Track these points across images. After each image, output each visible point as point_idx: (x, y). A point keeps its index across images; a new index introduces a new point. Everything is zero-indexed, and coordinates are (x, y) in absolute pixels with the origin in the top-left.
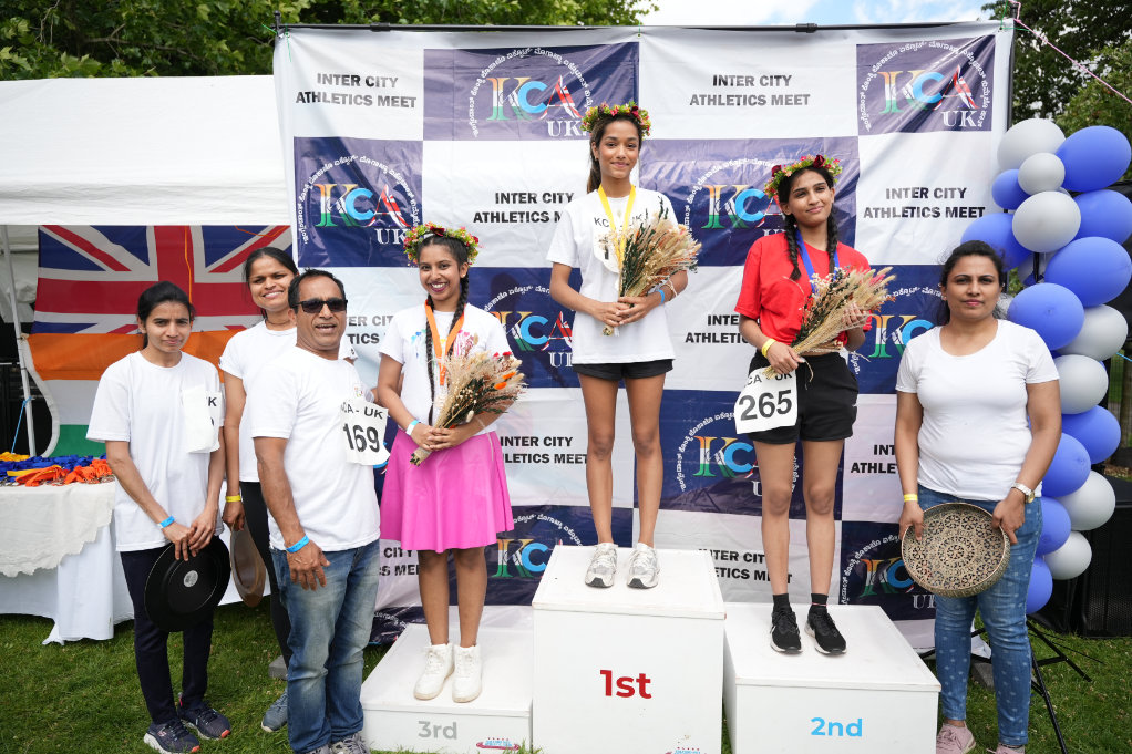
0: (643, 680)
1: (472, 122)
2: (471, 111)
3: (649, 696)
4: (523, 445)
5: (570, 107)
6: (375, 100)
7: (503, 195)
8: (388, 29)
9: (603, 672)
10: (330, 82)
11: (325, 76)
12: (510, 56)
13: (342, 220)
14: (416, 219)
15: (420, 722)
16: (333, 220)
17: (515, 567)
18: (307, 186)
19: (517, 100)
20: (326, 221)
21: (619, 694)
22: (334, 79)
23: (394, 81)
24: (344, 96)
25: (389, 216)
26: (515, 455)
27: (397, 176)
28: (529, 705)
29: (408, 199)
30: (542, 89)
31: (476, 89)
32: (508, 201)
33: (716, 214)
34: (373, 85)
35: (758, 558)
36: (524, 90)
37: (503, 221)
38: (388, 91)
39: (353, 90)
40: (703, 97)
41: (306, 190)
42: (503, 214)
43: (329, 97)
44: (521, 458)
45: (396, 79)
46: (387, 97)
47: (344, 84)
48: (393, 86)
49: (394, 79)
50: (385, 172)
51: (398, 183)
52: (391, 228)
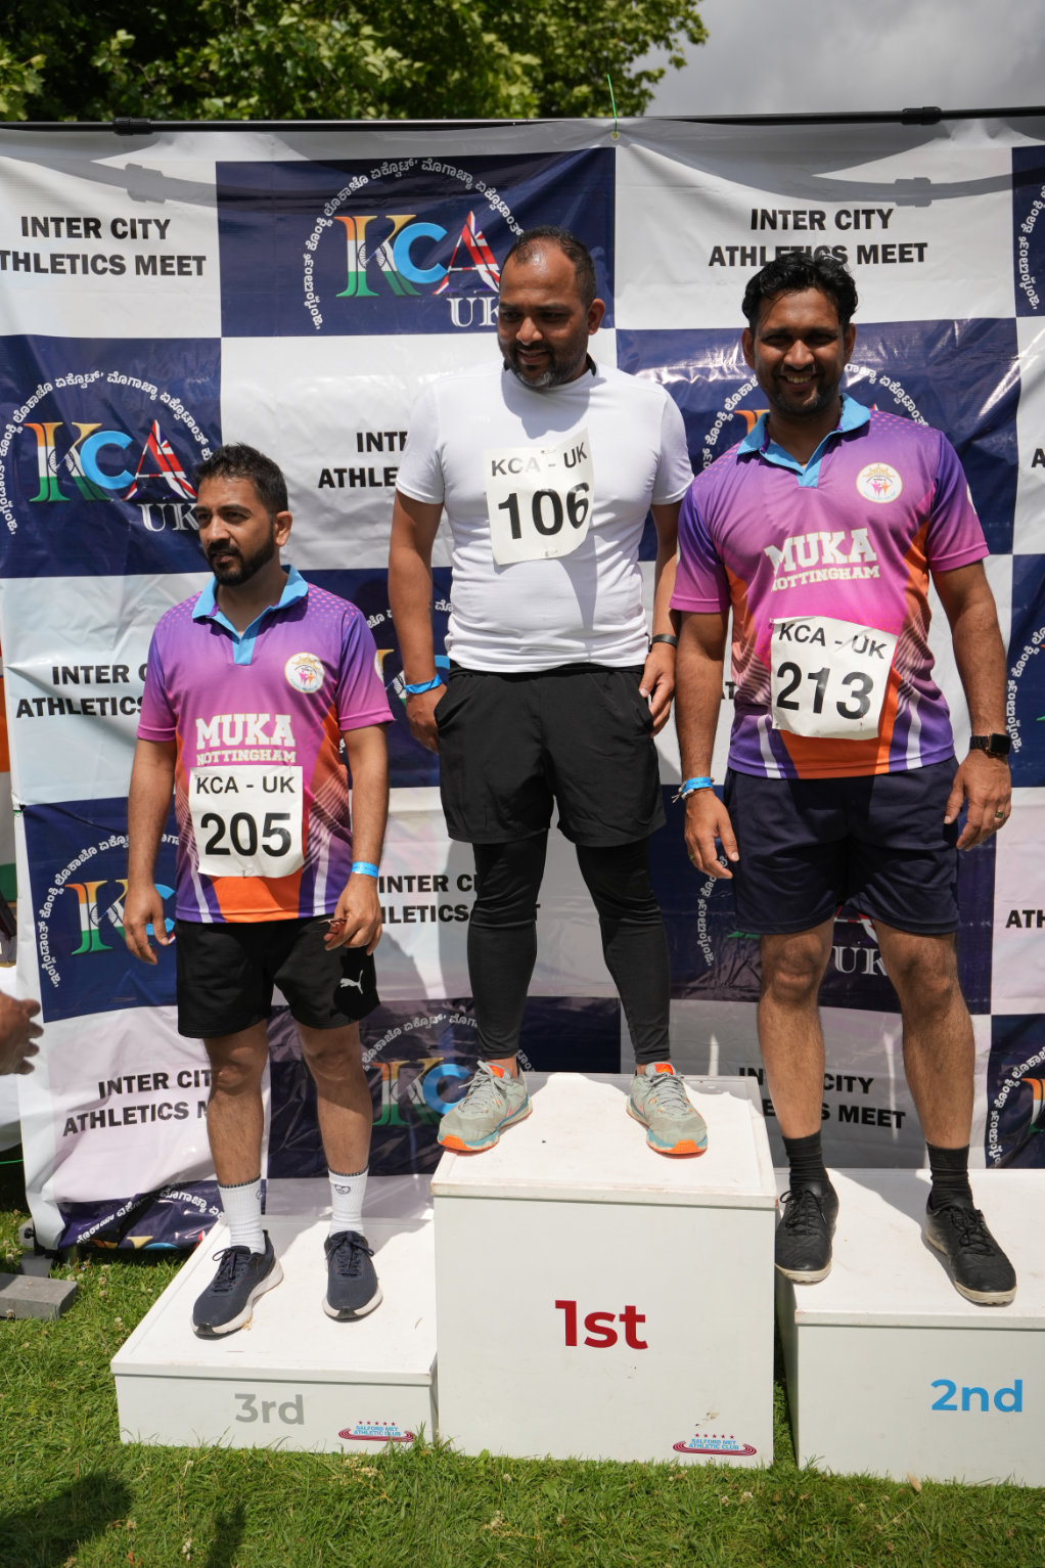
0: (631, 1317)
1: (311, 301)
2: (308, 281)
3: (643, 1345)
4: (421, 889)
5: (490, 272)
6: (130, 263)
7: (370, 436)
8: (148, 129)
9: (559, 1304)
10: (46, 233)
11: (35, 220)
12: (376, 174)
13: (77, 488)
15: (238, 1396)
16: (63, 490)
17: (414, 1109)
18: (8, 427)
19: (393, 258)
20: (48, 490)
21: (589, 1342)
22: (52, 226)
23: (163, 228)
24: (73, 258)
25: (164, 479)
26: (406, 909)
27: (175, 404)
28: (430, 1363)
29: (198, 447)
30: (438, 239)
31: (315, 237)
32: (380, 448)
34: (124, 235)
35: (845, 1083)
36: (405, 240)
37: (373, 484)
38: (153, 246)
39: (87, 246)
40: (732, 250)
41: (8, 436)
42: (371, 471)
43: (45, 263)
44: (417, 915)
45: (167, 222)
46: (153, 258)
47: (70, 235)
48: (163, 236)
49: (162, 222)
50: (153, 398)
51: (176, 417)
52: (167, 501)
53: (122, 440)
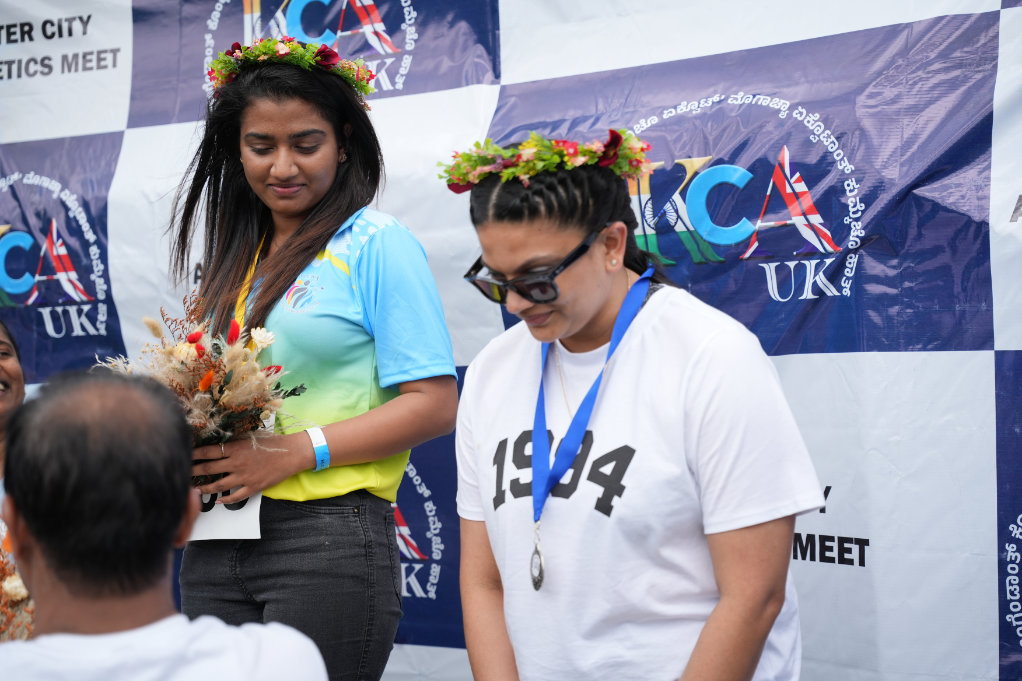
2: (209, 61)
6: (56, 63)
14: (100, 285)
23: (85, 22)
24: (10, 64)
25: (58, 281)
29: (86, 245)
31: (216, 15)
33: (650, 232)
34: (53, 35)
38: (77, 44)
39: (20, 51)
45: (89, 17)
46: (76, 56)
47: (9, 41)
48: (85, 33)
49: (85, 18)
50: (55, 196)
51: (71, 215)
52: (63, 304)
53: (26, 242)
